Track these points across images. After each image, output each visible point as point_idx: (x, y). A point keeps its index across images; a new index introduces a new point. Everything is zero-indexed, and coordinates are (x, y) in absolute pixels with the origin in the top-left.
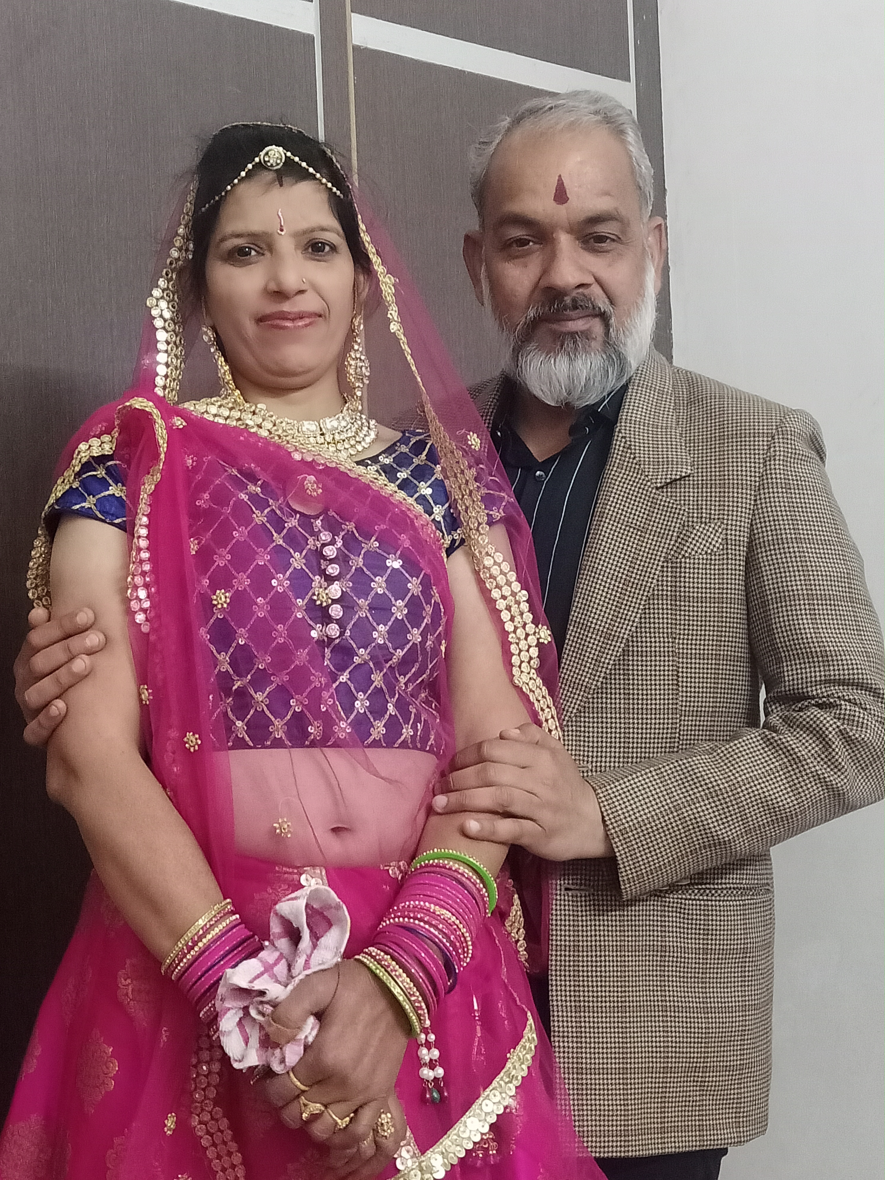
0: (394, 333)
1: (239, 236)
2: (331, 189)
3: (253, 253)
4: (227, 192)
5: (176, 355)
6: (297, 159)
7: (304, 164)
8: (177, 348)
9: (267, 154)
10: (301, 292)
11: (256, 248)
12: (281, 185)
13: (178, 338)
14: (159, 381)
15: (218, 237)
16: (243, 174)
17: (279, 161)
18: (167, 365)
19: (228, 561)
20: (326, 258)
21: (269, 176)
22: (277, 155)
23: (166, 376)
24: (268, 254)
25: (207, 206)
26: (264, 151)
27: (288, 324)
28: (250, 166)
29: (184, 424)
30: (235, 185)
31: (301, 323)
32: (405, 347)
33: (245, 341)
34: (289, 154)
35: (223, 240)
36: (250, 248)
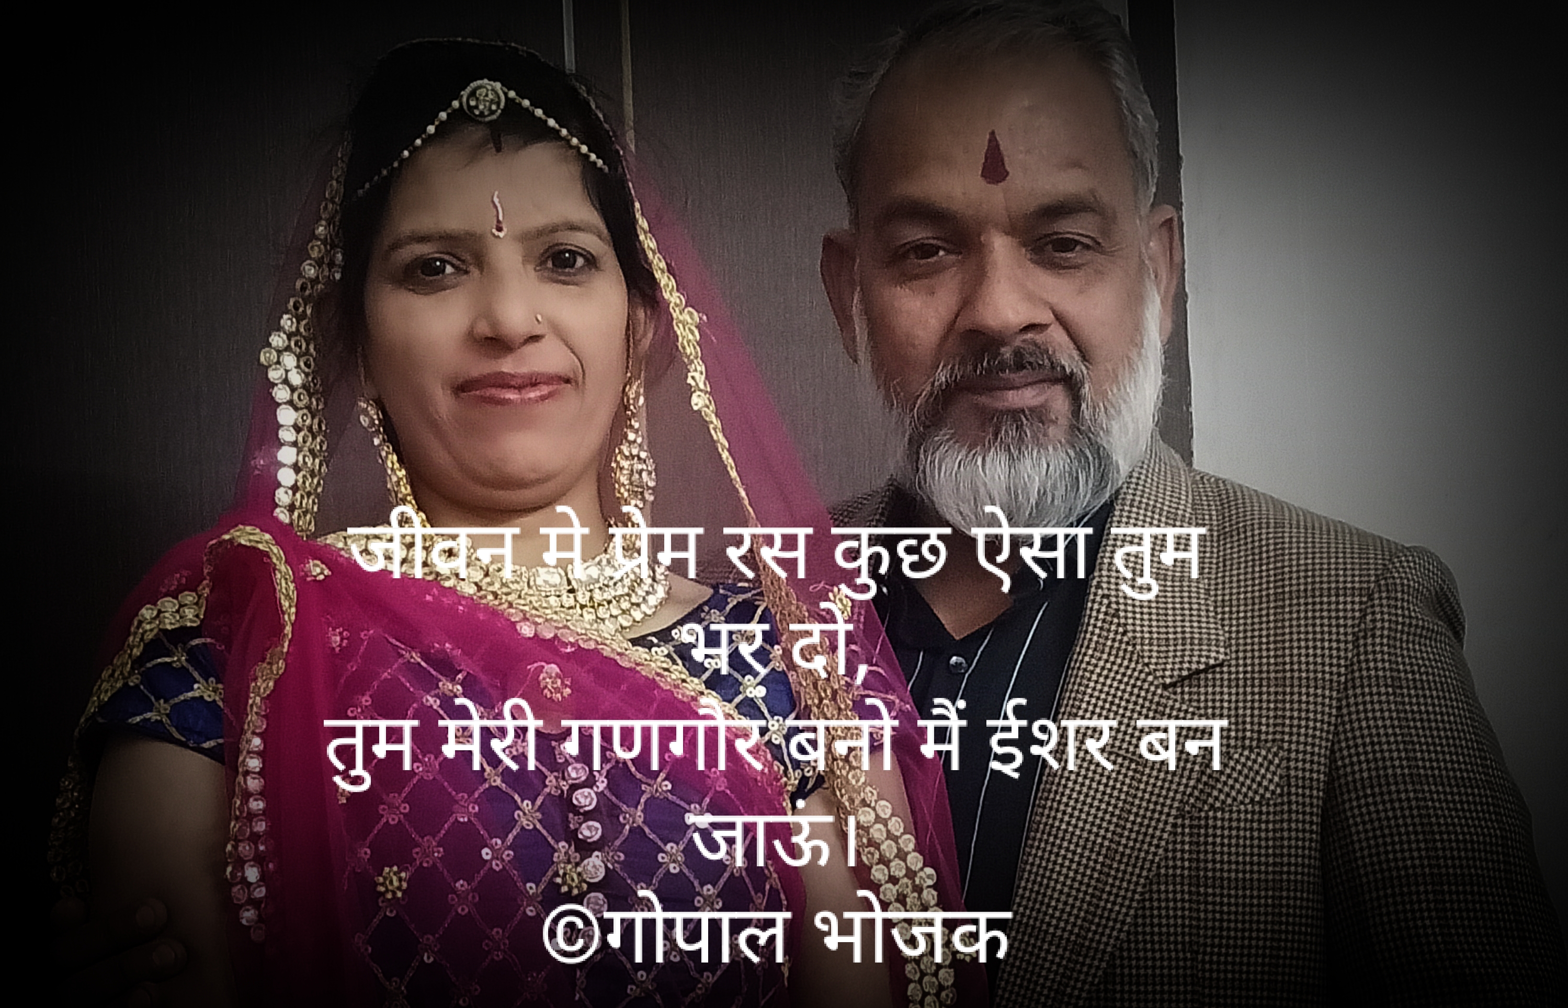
0: (699, 411)
1: (423, 239)
2: (586, 157)
3: (449, 269)
4: (402, 161)
5: (311, 451)
6: (526, 103)
7: (539, 112)
8: (314, 438)
9: (473, 94)
10: (535, 338)
11: (455, 261)
12: (499, 150)
13: (316, 421)
14: (283, 497)
15: (387, 242)
16: (431, 129)
17: (494, 107)
18: (296, 468)
19: (405, 815)
20: (578, 278)
21: (477, 134)
22: (491, 96)
23: (295, 488)
24: (475, 272)
25: (367, 186)
26: (469, 89)
27: (512, 395)
28: (443, 115)
29: (327, 572)
30: (416, 149)
31: (533, 394)
32: (719, 436)
33: (434, 425)
34: (512, 94)
35: (396, 246)
36: (443, 261)
